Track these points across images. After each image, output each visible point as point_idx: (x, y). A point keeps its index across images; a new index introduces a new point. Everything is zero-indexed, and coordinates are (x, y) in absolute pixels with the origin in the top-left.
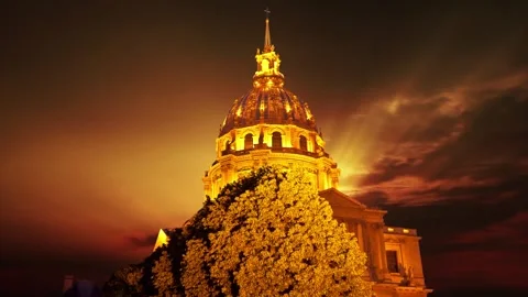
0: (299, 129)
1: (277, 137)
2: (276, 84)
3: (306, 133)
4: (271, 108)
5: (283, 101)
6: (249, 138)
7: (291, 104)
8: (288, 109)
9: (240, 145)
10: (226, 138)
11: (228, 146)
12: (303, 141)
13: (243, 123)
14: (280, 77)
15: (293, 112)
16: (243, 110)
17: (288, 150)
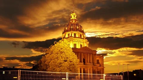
0: (80, 33)
1: (75, 34)
2: (75, 21)
3: (81, 33)
4: (74, 28)
5: (76, 26)
6: (69, 34)
7: (78, 27)
8: (78, 28)
9: (67, 36)
10: (64, 34)
11: (64, 36)
12: (81, 35)
13: (67, 31)
14: (76, 20)
15: (79, 28)
16: (67, 28)
17: (77, 38)
